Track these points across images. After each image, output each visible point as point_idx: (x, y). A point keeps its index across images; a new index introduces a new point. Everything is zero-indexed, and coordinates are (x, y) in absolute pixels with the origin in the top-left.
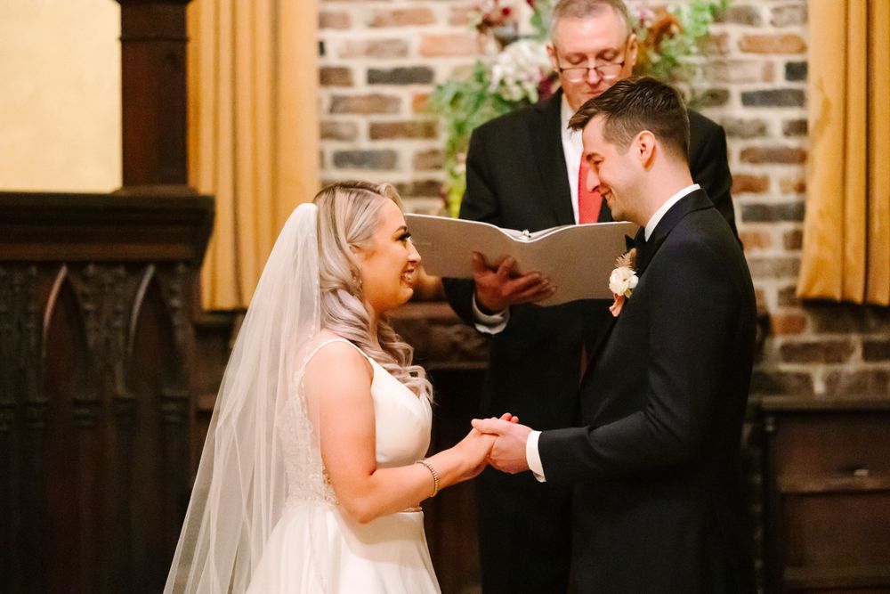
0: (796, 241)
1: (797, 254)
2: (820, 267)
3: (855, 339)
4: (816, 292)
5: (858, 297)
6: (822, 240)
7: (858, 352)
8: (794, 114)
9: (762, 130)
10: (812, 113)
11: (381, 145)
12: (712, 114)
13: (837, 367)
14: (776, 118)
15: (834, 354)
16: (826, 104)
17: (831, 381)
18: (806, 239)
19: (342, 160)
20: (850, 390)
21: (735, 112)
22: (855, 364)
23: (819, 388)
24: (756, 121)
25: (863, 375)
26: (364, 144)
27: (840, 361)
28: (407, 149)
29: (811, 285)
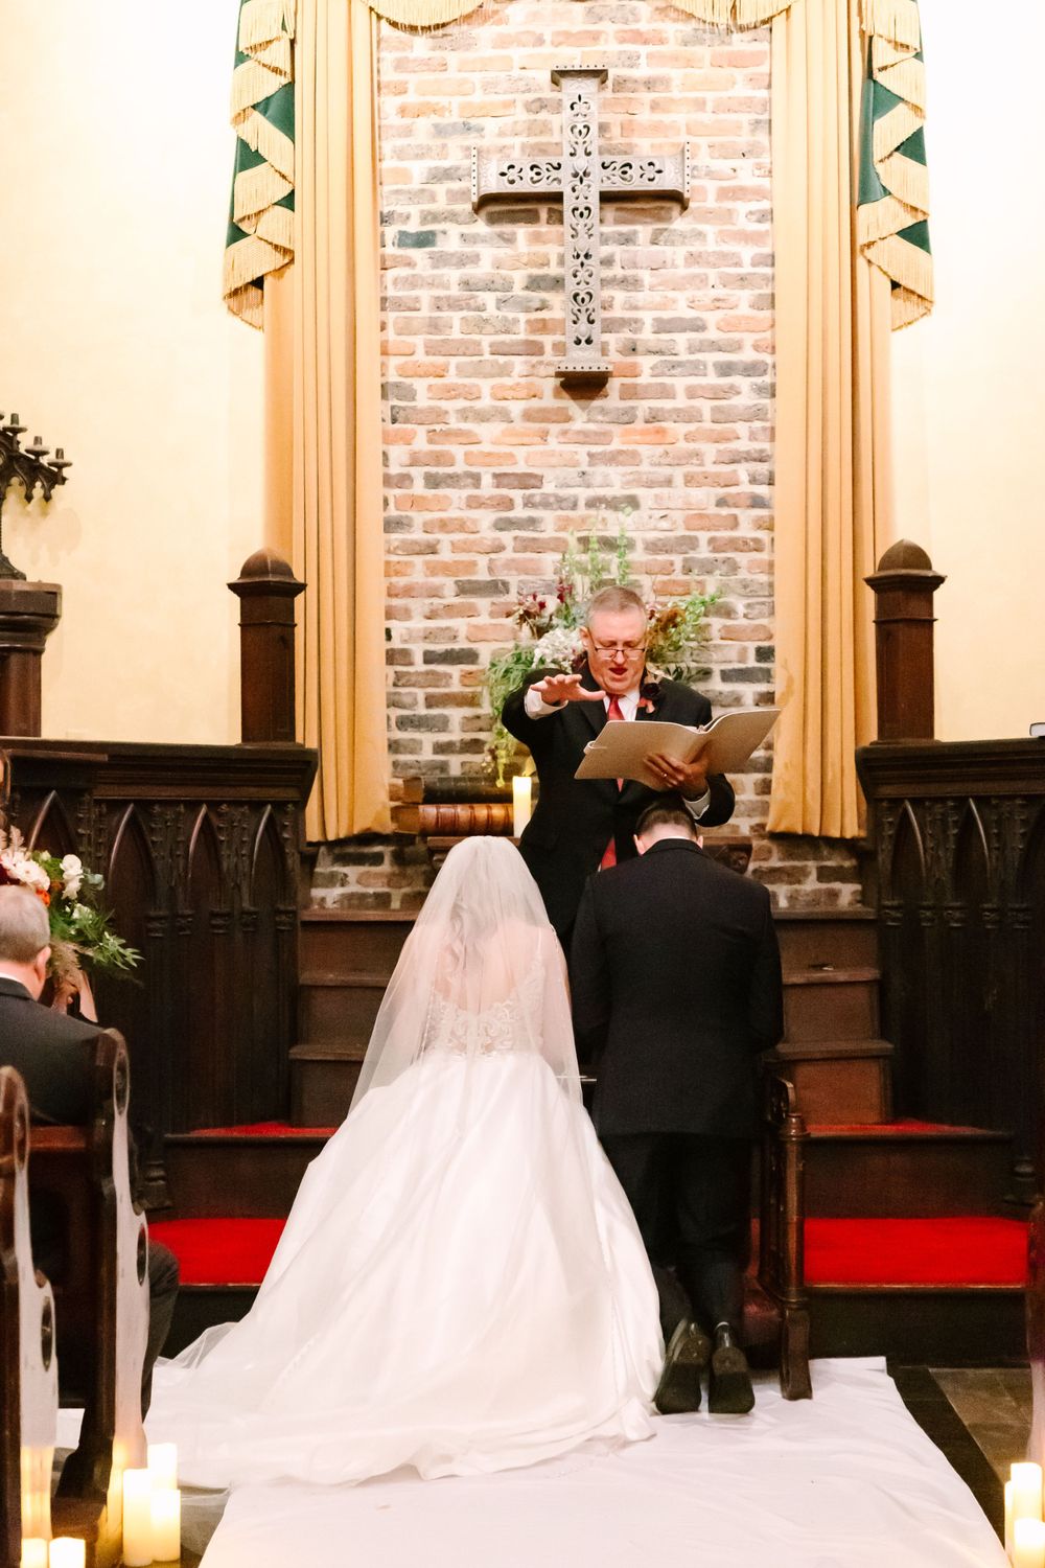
0: (765, 788)
1: (766, 798)
2: (785, 808)
3: (812, 865)
4: (781, 828)
5: (816, 834)
6: (787, 785)
7: (814, 875)
8: (763, 687)
9: (737, 700)
10: (777, 686)
11: (435, 712)
12: (698, 687)
13: (797, 886)
14: (749, 691)
15: (795, 876)
16: (790, 680)
17: (792, 898)
18: (774, 785)
19: (403, 723)
20: (808, 904)
21: (715, 686)
22: (811, 884)
23: (783, 903)
24: (732, 692)
25: (816, 892)
26: (422, 710)
27: (799, 882)
28: (456, 714)
29: (778, 822)
